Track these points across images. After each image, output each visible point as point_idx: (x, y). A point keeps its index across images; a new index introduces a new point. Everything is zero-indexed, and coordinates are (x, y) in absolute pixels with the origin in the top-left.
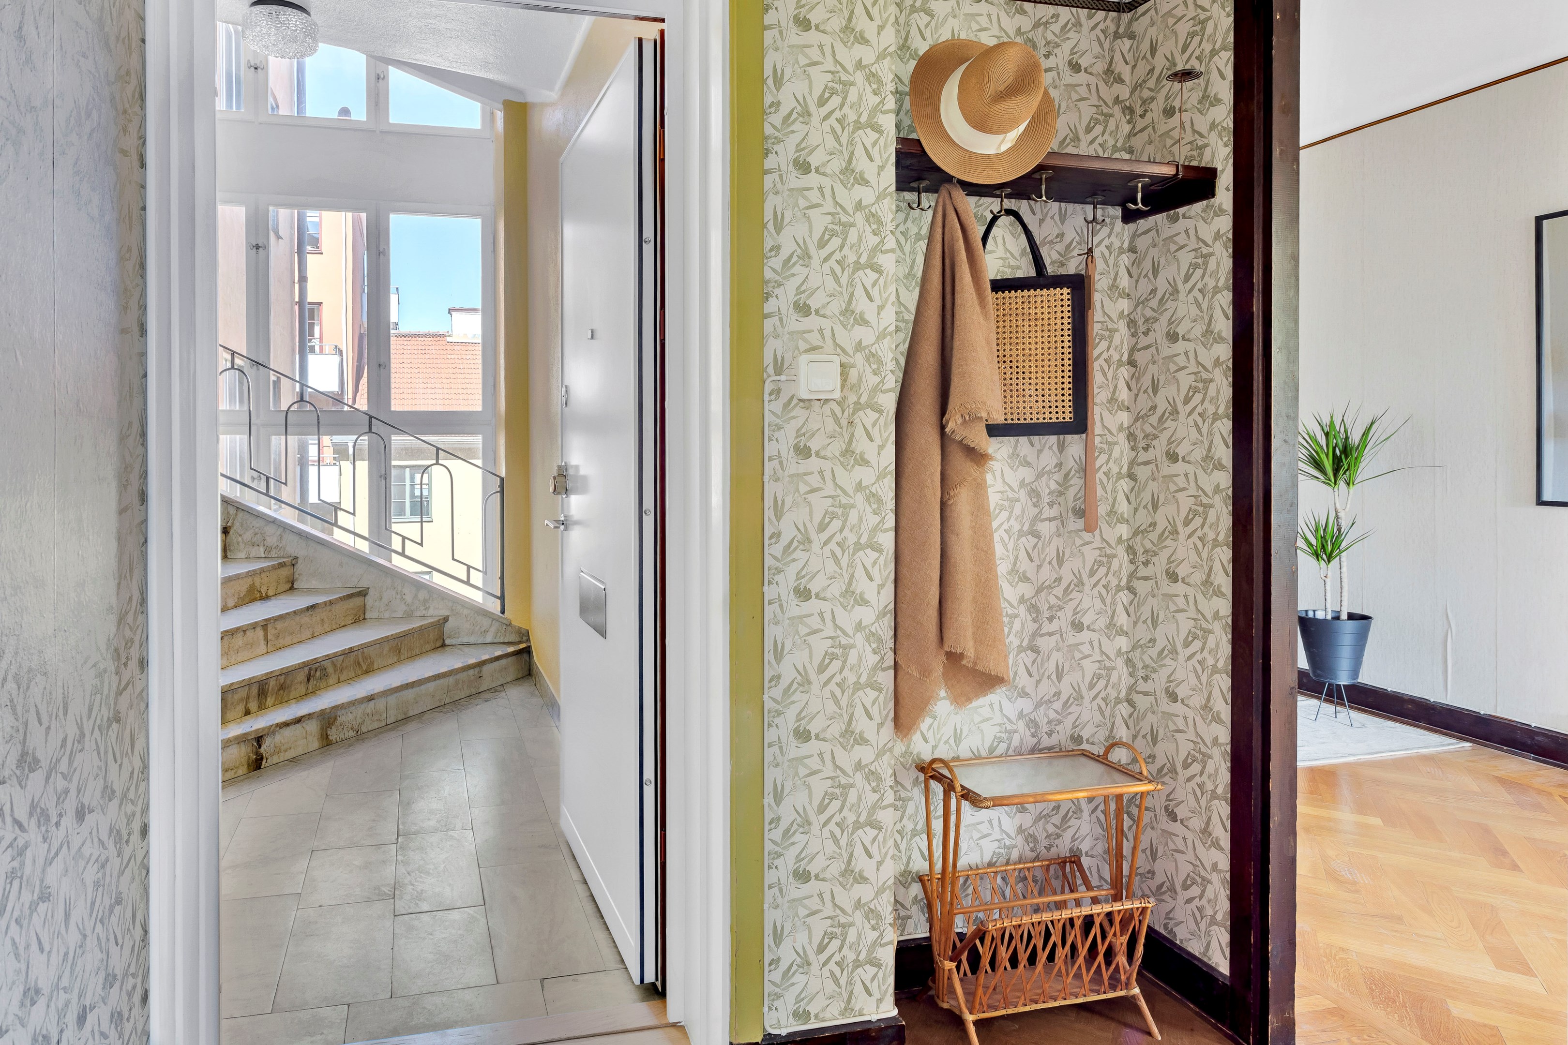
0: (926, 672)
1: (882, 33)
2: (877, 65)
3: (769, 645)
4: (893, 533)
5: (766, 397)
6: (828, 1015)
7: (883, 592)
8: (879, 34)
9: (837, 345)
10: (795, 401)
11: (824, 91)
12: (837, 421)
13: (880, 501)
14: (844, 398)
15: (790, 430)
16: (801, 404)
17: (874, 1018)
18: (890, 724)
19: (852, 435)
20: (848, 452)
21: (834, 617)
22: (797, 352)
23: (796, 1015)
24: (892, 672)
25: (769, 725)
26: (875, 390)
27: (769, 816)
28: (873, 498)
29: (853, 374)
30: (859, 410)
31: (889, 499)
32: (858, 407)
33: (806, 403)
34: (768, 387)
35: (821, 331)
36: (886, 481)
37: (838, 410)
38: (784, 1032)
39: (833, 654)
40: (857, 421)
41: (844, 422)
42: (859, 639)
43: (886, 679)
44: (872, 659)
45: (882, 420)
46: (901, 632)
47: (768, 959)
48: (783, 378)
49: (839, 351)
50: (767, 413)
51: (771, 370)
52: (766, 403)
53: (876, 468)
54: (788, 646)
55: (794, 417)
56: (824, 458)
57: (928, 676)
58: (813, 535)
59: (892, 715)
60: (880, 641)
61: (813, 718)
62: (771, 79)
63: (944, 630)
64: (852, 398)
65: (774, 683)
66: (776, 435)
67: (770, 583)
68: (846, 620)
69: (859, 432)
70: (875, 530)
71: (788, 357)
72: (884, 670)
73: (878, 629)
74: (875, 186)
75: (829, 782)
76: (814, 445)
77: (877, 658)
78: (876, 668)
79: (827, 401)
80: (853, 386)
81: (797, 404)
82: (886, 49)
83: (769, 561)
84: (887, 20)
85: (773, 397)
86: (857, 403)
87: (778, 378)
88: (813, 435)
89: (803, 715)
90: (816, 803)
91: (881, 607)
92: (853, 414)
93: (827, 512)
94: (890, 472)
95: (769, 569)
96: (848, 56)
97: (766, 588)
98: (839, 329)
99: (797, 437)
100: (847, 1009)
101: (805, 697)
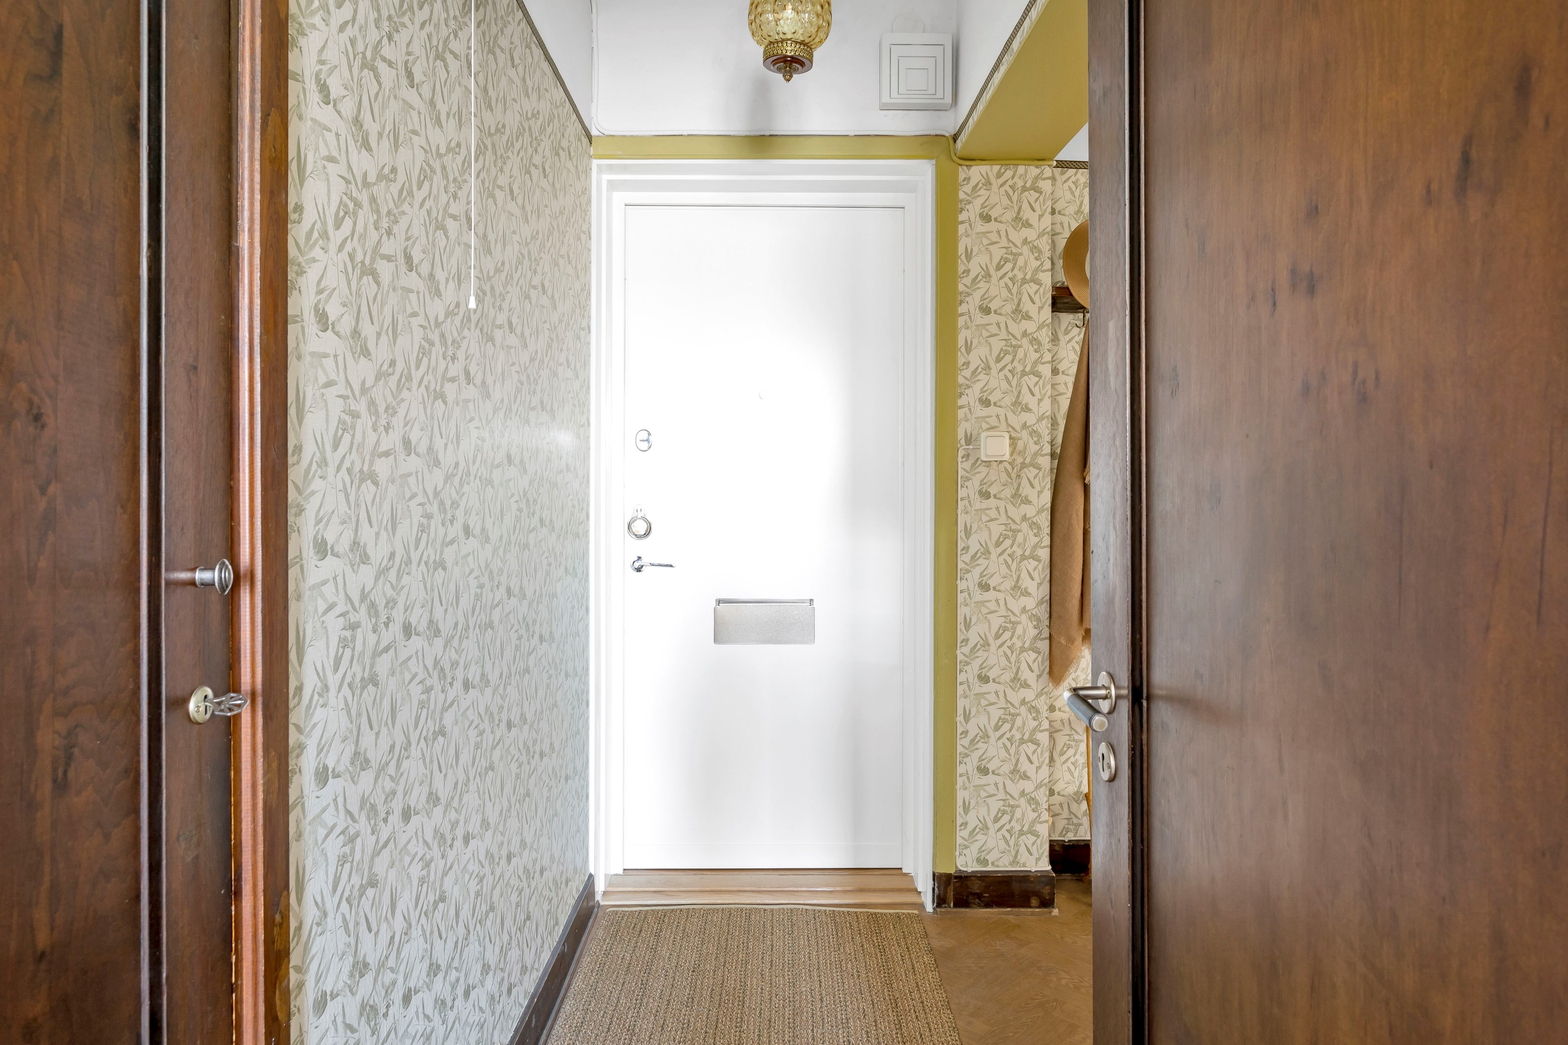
0: (1071, 641)
1: (1042, 220)
2: (1038, 241)
3: (960, 619)
4: (1049, 549)
5: (960, 459)
6: (1001, 864)
7: (1041, 588)
8: (1039, 220)
9: (1008, 425)
10: (979, 462)
11: (1001, 260)
12: (1009, 475)
13: (1039, 528)
14: (1014, 460)
15: (976, 481)
16: (984, 464)
17: (1033, 870)
18: (1046, 676)
19: (1020, 484)
20: (1016, 495)
21: (1006, 603)
22: (981, 430)
23: (978, 860)
24: (1047, 642)
25: (961, 671)
26: (1036, 454)
27: (960, 730)
28: (1034, 525)
29: (1020, 444)
30: (1024, 468)
31: (1046, 526)
32: (1024, 465)
33: (988, 464)
34: (961, 453)
35: (998, 416)
36: (1044, 514)
37: (1009, 468)
38: (970, 870)
39: (1005, 627)
40: (1023, 475)
41: (1014, 476)
42: (1024, 618)
43: (1044, 646)
44: (1033, 632)
45: (1041, 475)
46: (1054, 615)
47: (959, 822)
48: (971, 447)
49: (1010, 429)
50: (960, 469)
51: (963, 442)
52: (959, 463)
53: (1036, 505)
54: (974, 621)
55: (979, 473)
56: (999, 499)
57: (1073, 643)
58: (992, 549)
59: (1047, 670)
60: (1039, 620)
61: (991, 668)
62: (964, 255)
63: (1084, 614)
64: (1020, 460)
65: (964, 644)
66: (966, 484)
67: (961, 579)
68: (1015, 605)
69: (1024, 482)
70: (1035, 547)
71: (975, 433)
72: (1042, 640)
73: (1038, 612)
74: (1037, 321)
75: (1002, 711)
76: (993, 490)
77: (1036, 631)
78: (1035, 638)
79: (1001, 462)
80: (1020, 452)
81: (981, 464)
82: (1044, 230)
83: (961, 565)
84: (1046, 210)
85: (964, 459)
86: (1023, 463)
87: (968, 447)
88: (992, 484)
89: (984, 666)
90: (993, 723)
91: (1040, 598)
92: (1020, 470)
93: (1001, 534)
94: (1047, 509)
95: (961, 570)
96: (1017, 236)
97: (959, 581)
98: (1010, 415)
99: (980, 485)
100: (1014, 862)
101: (986, 654)
